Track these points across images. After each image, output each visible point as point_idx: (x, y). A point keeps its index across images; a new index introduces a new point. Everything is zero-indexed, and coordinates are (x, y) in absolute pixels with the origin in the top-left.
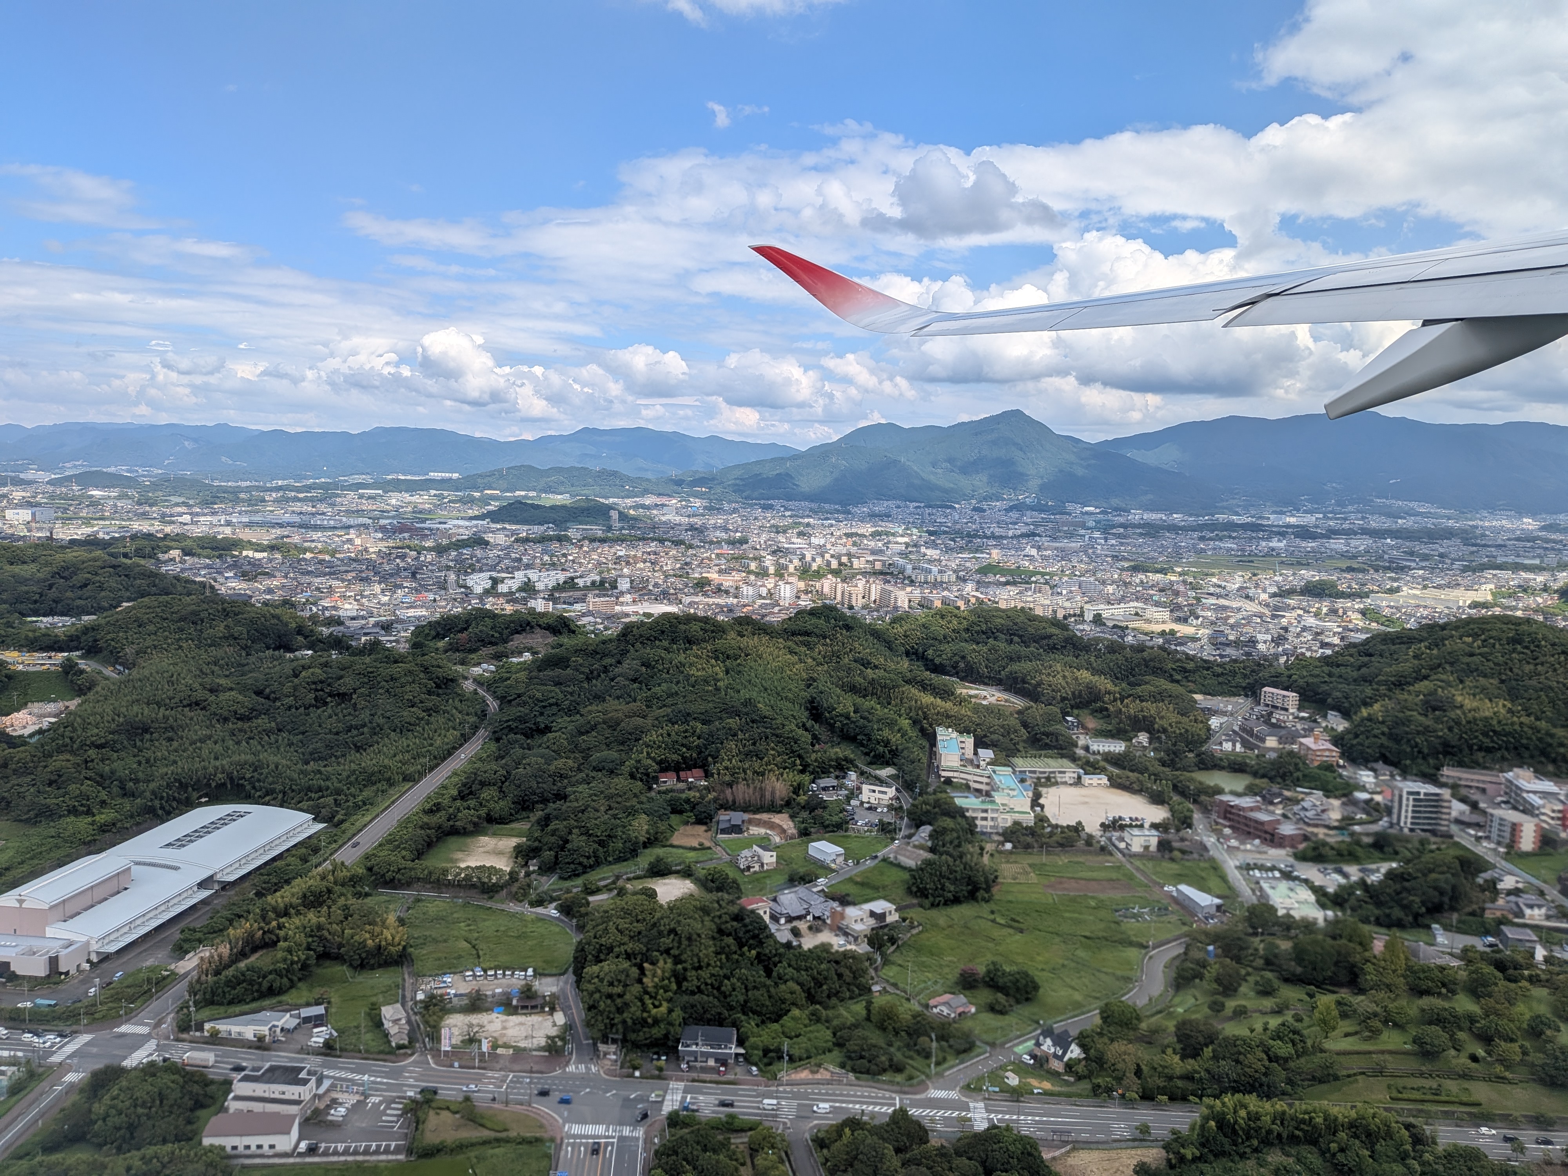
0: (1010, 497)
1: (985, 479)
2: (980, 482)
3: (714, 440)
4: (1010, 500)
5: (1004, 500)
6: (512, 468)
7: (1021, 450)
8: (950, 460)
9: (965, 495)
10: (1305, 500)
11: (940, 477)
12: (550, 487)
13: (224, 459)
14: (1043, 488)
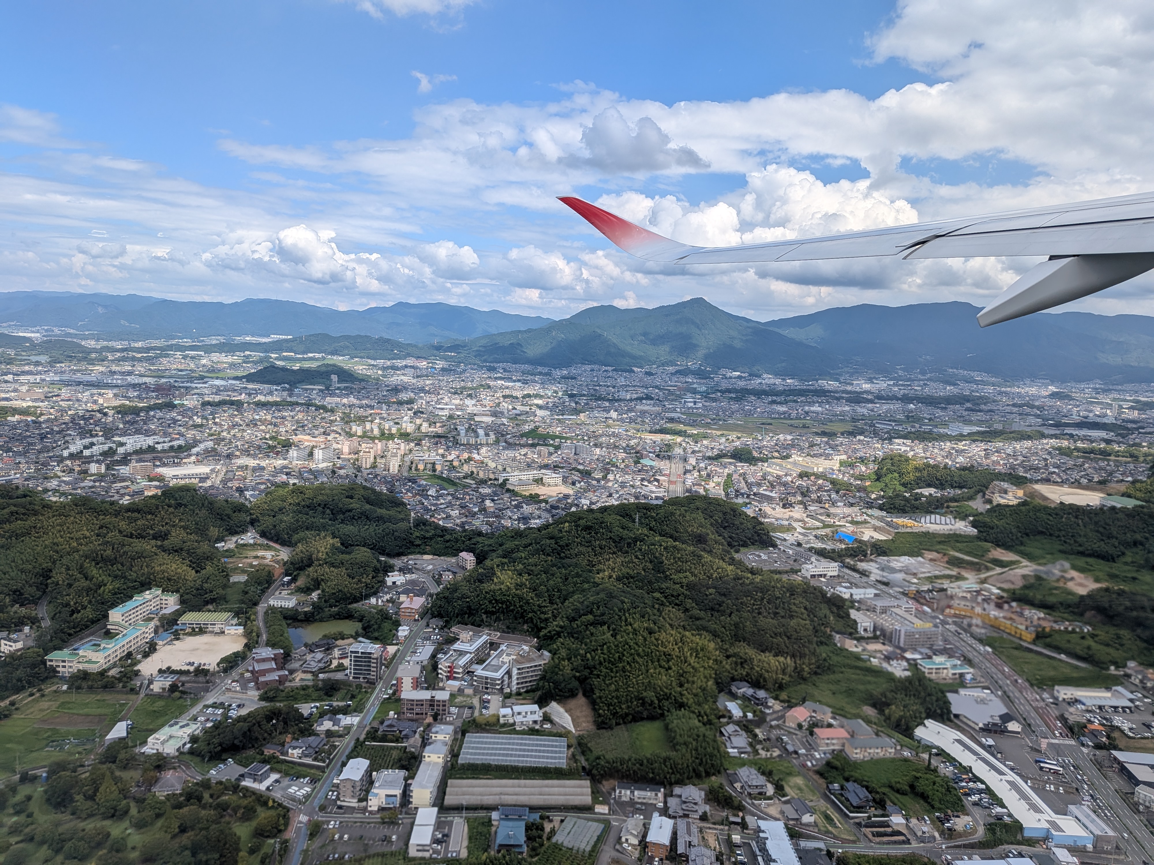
0: (682, 363)
1: (668, 349)
2: (663, 351)
3: (495, 313)
4: (681, 365)
5: (677, 365)
6: (310, 336)
7: (698, 327)
8: (645, 334)
9: (650, 361)
10: (900, 369)
11: (633, 347)
12: (337, 350)
13: (122, 322)
14: (706, 357)
